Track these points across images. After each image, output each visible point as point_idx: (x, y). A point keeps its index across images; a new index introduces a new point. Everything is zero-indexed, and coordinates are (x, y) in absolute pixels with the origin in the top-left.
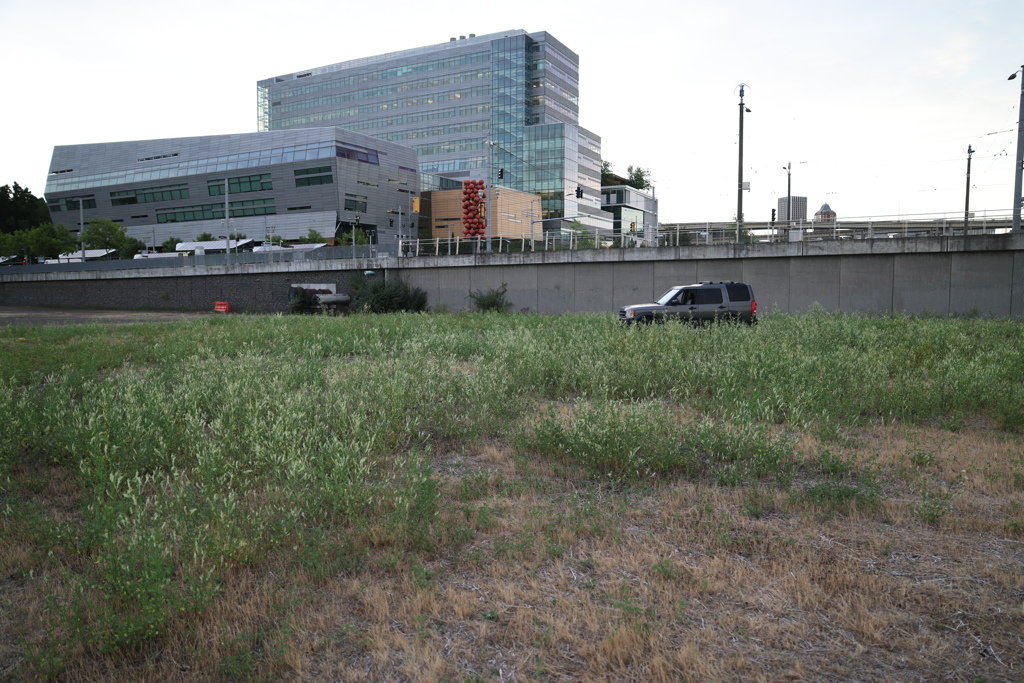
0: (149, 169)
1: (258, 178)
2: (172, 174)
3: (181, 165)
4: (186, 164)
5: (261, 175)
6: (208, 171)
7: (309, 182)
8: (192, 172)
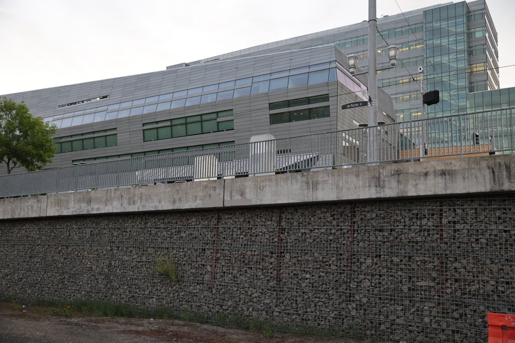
0: (72, 114)
1: (214, 116)
2: (98, 118)
3: (110, 108)
4: (116, 107)
5: (217, 112)
6: (145, 112)
7: (290, 117)
8: (123, 115)
